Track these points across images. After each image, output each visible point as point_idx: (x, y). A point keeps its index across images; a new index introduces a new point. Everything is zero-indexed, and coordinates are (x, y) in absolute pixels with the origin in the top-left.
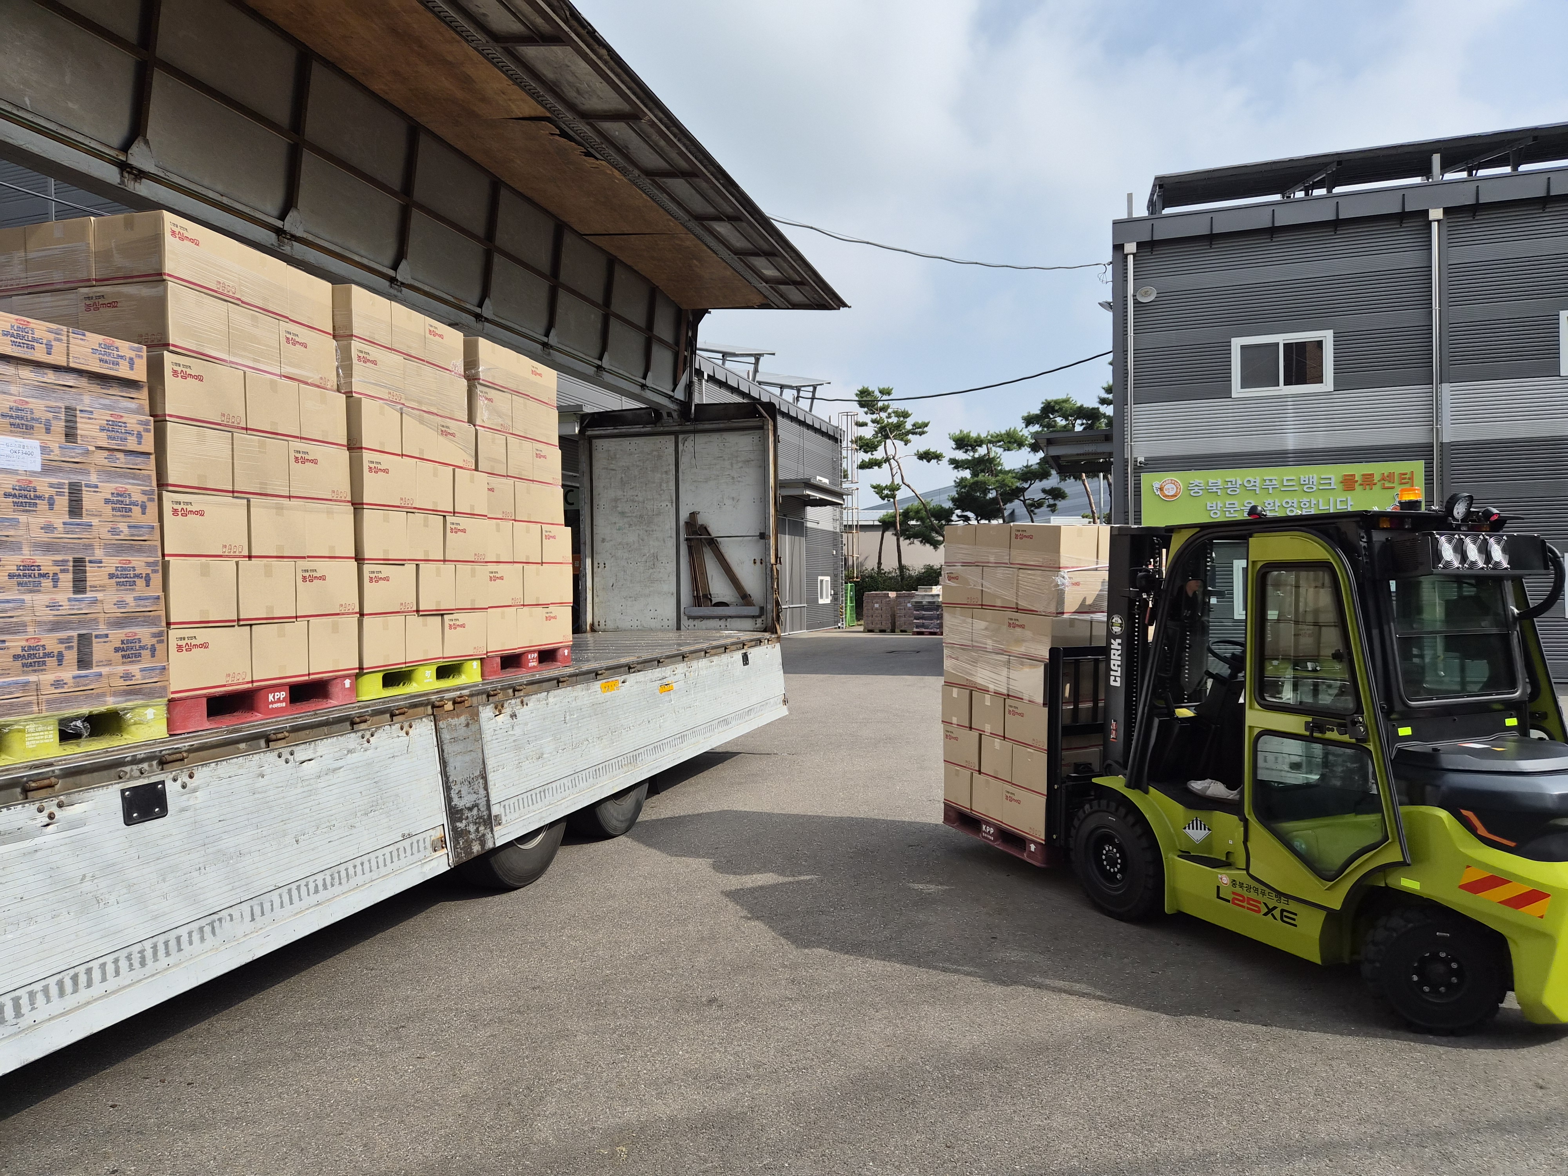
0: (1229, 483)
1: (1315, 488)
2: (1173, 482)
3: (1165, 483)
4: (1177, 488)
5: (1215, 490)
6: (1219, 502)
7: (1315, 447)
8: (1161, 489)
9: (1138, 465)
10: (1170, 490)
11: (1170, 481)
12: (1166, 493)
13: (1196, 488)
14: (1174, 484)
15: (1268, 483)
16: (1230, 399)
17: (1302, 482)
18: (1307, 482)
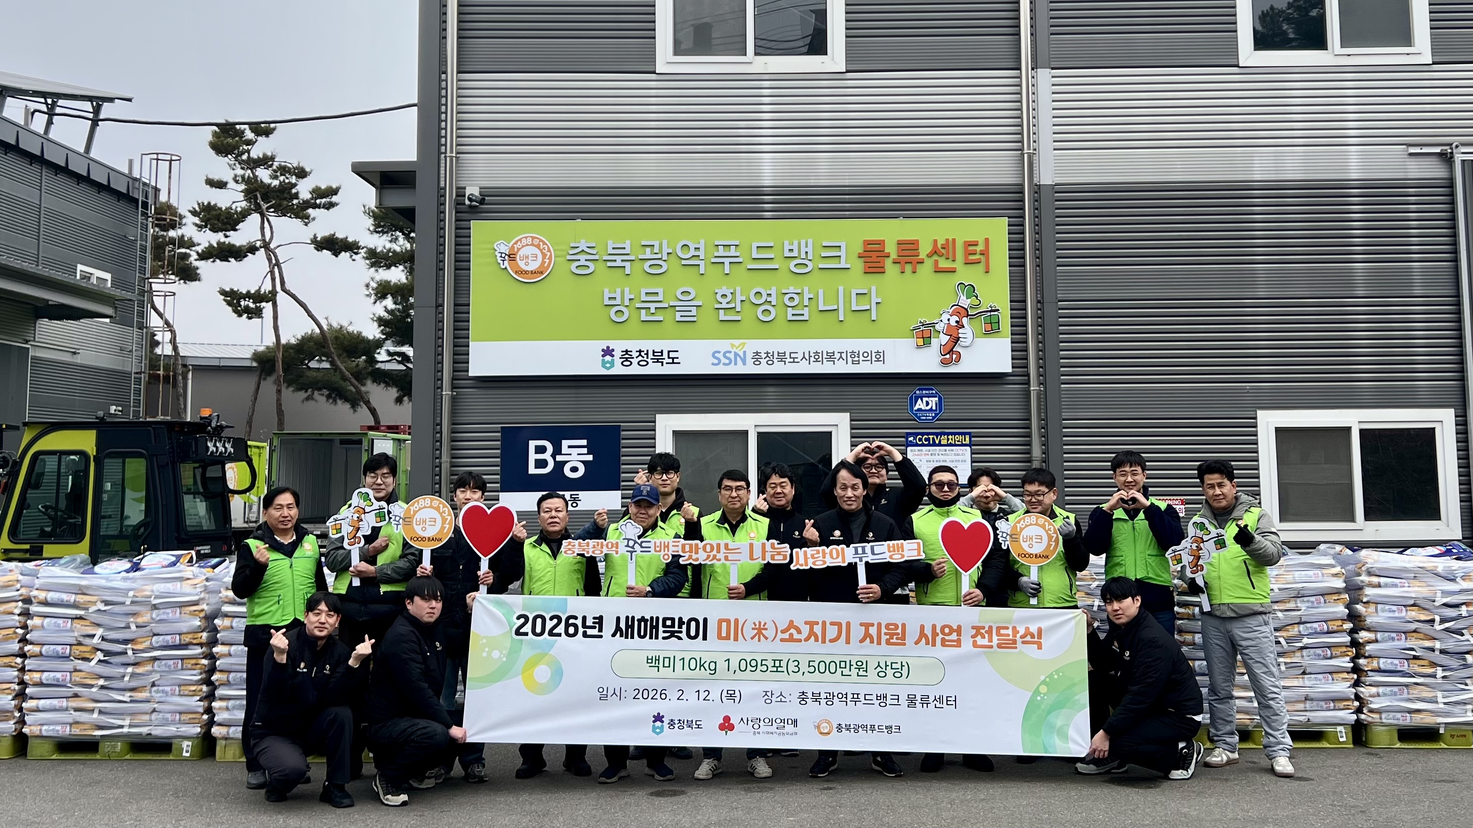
0: (648, 250)
1: (810, 266)
2: (536, 242)
3: (519, 245)
4: (544, 256)
5: (619, 263)
6: (627, 290)
7: (812, 182)
8: (512, 257)
9: (467, 202)
10: (530, 260)
11: (530, 240)
12: (522, 265)
13: (583, 257)
14: (538, 246)
15: (721, 252)
16: (653, 76)
17: (787, 254)
18: (795, 254)
